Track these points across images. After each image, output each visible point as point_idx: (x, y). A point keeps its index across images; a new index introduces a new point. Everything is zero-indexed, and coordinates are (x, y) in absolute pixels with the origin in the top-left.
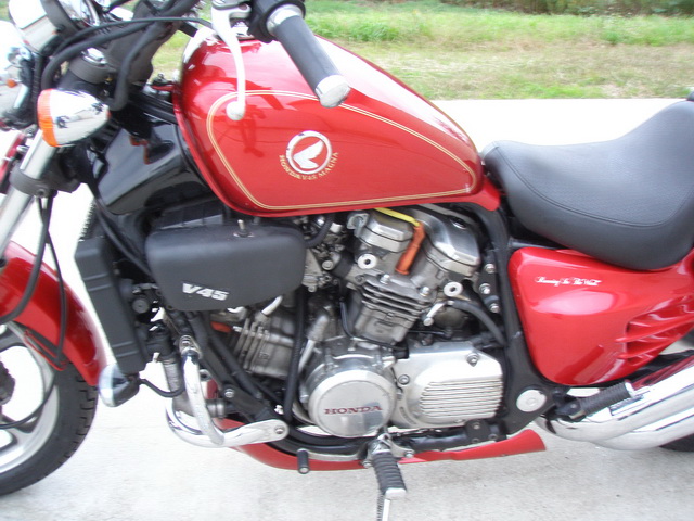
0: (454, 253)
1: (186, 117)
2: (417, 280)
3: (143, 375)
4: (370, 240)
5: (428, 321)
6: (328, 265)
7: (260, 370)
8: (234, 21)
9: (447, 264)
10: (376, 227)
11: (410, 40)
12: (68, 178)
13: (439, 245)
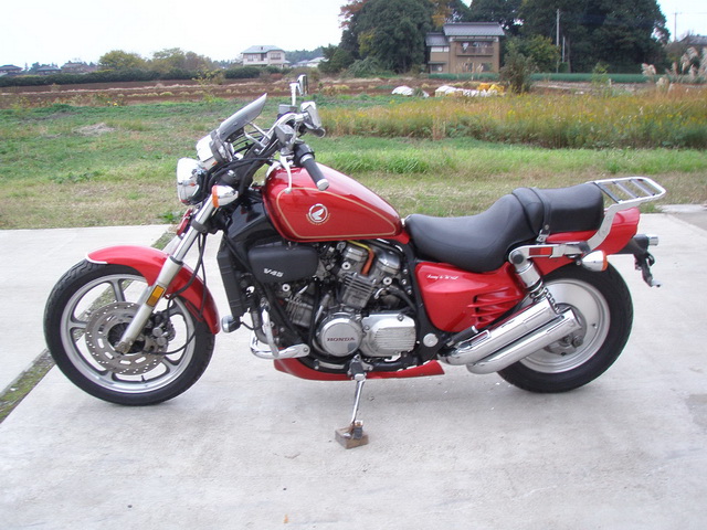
0: (388, 263)
1: (268, 200)
2: (372, 277)
3: (242, 319)
4: (348, 256)
5: (376, 296)
6: (329, 267)
7: (297, 322)
8: (288, 160)
9: (384, 268)
10: (350, 250)
11: (438, 172)
12: (213, 228)
13: (381, 260)
